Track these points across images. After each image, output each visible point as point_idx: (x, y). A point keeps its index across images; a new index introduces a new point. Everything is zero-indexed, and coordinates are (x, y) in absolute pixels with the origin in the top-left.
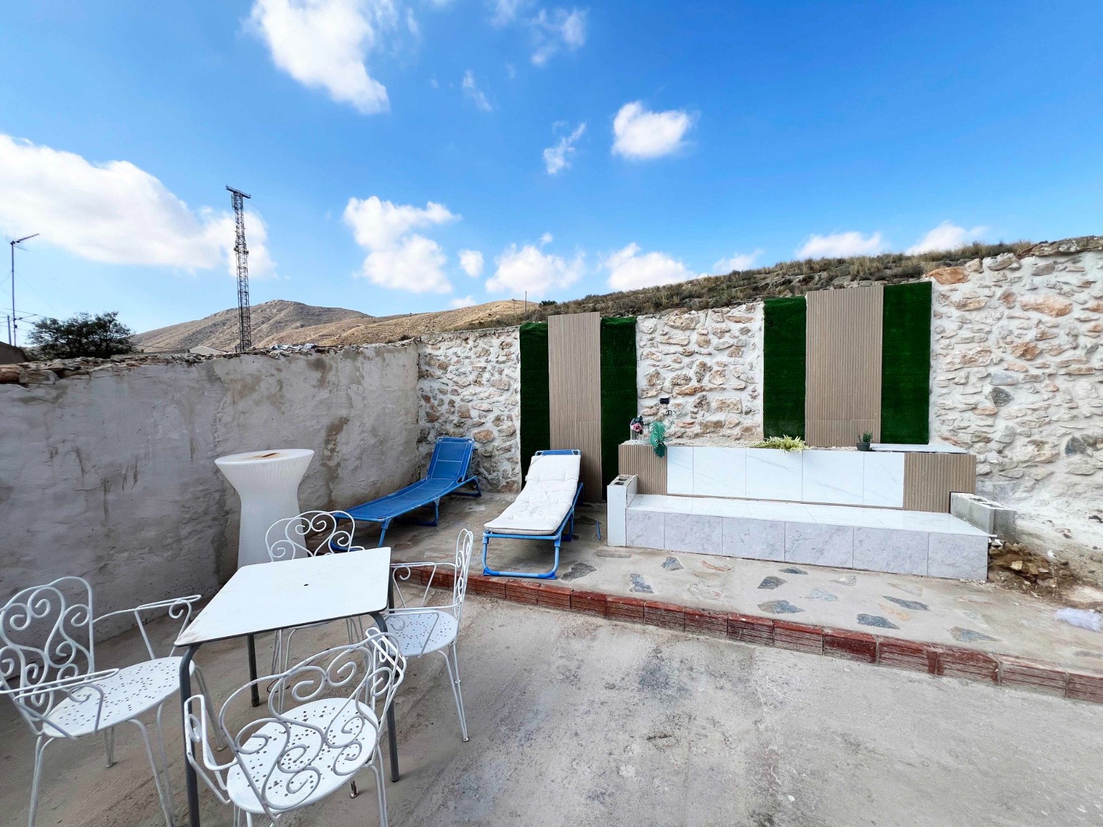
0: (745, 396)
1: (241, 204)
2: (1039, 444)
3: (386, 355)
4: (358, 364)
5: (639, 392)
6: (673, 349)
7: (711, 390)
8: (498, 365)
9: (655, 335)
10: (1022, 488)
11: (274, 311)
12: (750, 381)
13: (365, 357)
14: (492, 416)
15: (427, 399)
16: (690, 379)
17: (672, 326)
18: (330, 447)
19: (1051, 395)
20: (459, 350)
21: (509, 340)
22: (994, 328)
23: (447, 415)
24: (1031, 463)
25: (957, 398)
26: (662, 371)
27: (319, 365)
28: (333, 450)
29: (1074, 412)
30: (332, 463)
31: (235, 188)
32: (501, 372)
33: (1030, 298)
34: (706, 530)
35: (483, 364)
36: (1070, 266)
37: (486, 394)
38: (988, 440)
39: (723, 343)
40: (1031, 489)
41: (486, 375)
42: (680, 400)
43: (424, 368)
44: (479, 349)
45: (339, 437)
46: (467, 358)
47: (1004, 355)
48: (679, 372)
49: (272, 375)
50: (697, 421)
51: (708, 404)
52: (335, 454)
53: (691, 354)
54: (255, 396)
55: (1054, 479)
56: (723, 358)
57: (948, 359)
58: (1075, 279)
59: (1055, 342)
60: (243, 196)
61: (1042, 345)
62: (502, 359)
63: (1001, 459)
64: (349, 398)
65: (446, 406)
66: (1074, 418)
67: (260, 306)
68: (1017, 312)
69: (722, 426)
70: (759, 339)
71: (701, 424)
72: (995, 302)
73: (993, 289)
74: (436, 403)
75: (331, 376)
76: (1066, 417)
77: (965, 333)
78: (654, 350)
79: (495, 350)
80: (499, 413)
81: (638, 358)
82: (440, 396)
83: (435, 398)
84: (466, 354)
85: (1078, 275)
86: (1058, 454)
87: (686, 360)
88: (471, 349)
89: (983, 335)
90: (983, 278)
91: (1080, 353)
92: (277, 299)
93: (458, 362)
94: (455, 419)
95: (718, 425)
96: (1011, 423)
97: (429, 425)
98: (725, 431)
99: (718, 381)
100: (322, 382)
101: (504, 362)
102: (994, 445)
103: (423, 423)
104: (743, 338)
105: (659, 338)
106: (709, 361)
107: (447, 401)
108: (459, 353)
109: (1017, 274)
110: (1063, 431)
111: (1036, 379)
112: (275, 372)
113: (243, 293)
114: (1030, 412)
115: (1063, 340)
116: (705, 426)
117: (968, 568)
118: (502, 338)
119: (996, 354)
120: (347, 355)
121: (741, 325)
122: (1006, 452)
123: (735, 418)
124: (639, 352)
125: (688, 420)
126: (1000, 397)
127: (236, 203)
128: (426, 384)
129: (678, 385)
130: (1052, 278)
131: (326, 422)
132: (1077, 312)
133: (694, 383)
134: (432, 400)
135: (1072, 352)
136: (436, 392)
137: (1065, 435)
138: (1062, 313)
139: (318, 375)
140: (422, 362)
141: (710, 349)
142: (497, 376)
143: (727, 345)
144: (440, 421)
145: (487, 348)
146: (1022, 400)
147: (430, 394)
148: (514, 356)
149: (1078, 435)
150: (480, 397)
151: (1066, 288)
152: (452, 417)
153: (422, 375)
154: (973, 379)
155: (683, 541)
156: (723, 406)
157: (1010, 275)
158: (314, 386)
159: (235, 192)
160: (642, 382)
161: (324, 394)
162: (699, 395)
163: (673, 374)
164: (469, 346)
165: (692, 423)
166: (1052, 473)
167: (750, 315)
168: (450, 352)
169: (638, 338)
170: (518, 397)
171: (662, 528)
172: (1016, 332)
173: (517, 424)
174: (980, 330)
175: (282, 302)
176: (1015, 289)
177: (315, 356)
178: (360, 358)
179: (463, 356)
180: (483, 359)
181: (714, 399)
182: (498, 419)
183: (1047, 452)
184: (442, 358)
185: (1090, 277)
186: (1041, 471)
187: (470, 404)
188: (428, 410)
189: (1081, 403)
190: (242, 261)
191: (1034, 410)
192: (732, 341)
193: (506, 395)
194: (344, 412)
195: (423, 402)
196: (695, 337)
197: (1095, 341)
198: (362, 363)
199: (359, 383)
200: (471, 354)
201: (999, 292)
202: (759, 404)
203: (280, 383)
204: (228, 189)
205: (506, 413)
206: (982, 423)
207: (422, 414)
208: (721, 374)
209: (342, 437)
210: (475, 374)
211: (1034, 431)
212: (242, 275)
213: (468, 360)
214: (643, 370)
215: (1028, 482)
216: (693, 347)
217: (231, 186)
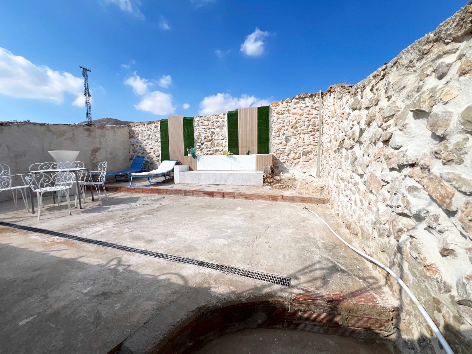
0: (224, 141)
1: (87, 74)
2: (296, 153)
3: (115, 129)
4: (104, 131)
5: (195, 141)
6: (204, 127)
7: (214, 140)
8: (154, 133)
9: (199, 122)
10: (293, 166)
11: (105, 123)
12: (225, 137)
13: (107, 129)
14: (153, 150)
15: (133, 145)
16: (209, 137)
17: (204, 120)
18: (93, 156)
19: (299, 139)
20: (142, 128)
21: (157, 125)
22: (286, 120)
23: (139, 150)
24: (294, 159)
25: (277, 141)
26: (201, 134)
27: (88, 130)
28: (94, 158)
29: (304, 144)
30: (94, 162)
31: (84, 67)
32: (155, 136)
33: (294, 111)
34: (199, 177)
35: (149, 133)
36: (303, 102)
37: (151, 143)
38: (284, 153)
39: (217, 125)
40: (295, 166)
41: (151, 137)
42: (206, 143)
43: (132, 134)
44: (148, 128)
45: (97, 154)
46: (145, 131)
47: (288, 128)
48: (206, 134)
49: (70, 131)
50: (211, 150)
51: (214, 144)
52: (95, 159)
53: (209, 129)
54: (65, 137)
55: (300, 163)
56: (218, 130)
57: (275, 129)
58: (304, 105)
59: (300, 124)
60: (87, 70)
61: (297, 125)
62: (155, 131)
63: (287, 158)
64: (101, 142)
65: (139, 147)
66: (304, 145)
67: (98, 121)
68: (291, 115)
69: (218, 151)
70: (226, 124)
71: (212, 150)
72: (286, 112)
73: (285, 108)
74: (135, 146)
75: (93, 134)
76: (302, 145)
77: (279, 121)
78: (199, 127)
79: (153, 128)
80: (155, 149)
81: (194, 130)
82: (137, 144)
83: (135, 145)
84: (144, 130)
85: (305, 104)
86: (301, 156)
87: (208, 131)
88: (146, 128)
89: (283, 122)
90: (283, 105)
91: (306, 126)
92: (106, 117)
93: (142, 132)
94: (142, 151)
95: (217, 150)
96: (290, 147)
97: (133, 154)
98: (219, 153)
99: (216, 137)
100: (89, 136)
101: (156, 132)
102: (286, 154)
103: (132, 153)
104: (223, 123)
105: (200, 124)
106: (214, 130)
107: (139, 146)
108: (142, 129)
109: (291, 104)
110: (301, 149)
111: (295, 135)
112: (71, 130)
113: (88, 114)
114: (294, 144)
115: (302, 123)
116: (213, 151)
117: (259, 182)
118: (155, 124)
119: (286, 127)
120: (99, 128)
121: (222, 119)
122: (289, 156)
123: (221, 148)
124: (194, 128)
125: (209, 149)
126: (287, 140)
127: (84, 74)
128: (132, 140)
129: (205, 138)
130: (299, 105)
131: (91, 148)
132: (305, 115)
133: (210, 138)
134: (134, 145)
135: (304, 126)
136: (136, 143)
137: (302, 150)
138: (301, 115)
139: (88, 133)
140: (131, 132)
141: (214, 127)
142: (154, 137)
143: (218, 126)
144: (137, 152)
145: (151, 127)
146: (293, 140)
147: (134, 143)
148: (159, 130)
149: (305, 150)
150: (149, 144)
151: (302, 108)
152: (140, 151)
153: (131, 137)
154: (281, 135)
155: (193, 180)
156: (218, 145)
157: (289, 104)
158: (86, 136)
159: (83, 69)
160: (196, 138)
161: (90, 139)
162: (212, 141)
163: (204, 135)
164: (145, 127)
165: (210, 150)
166: (299, 162)
167: (224, 116)
168: (139, 129)
169: (194, 124)
170: (160, 144)
171: (188, 177)
172: (291, 121)
173: (160, 152)
174: (282, 120)
175: (108, 118)
176: (290, 108)
177: (87, 127)
178: (105, 129)
179: (143, 130)
180: (150, 131)
181: (216, 142)
182: (154, 151)
183: (298, 155)
184: (137, 131)
185: (307, 105)
186: (297, 161)
187: (146, 146)
188: (133, 149)
189: (306, 141)
190: (88, 99)
191: (295, 143)
192: (220, 124)
193: (157, 143)
194: (98, 146)
195: (131, 146)
196: (210, 123)
197: (309, 123)
198: (106, 131)
199: (104, 137)
200: (146, 129)
201: (286, 109)
202: (227, 144)
203: (74, 134)
204: (80, 67)
205: (157, 149)
206: (283, 148)
207: (131, 150)
208: (217, 134)
209: (98, 154)
210: (147, 136)
211: (295, 150)
212: (88, 106)
213: (145, 132)
214: (196, 134)
215: (293, 164)
216: (209, 126)
217: (81, 66)
